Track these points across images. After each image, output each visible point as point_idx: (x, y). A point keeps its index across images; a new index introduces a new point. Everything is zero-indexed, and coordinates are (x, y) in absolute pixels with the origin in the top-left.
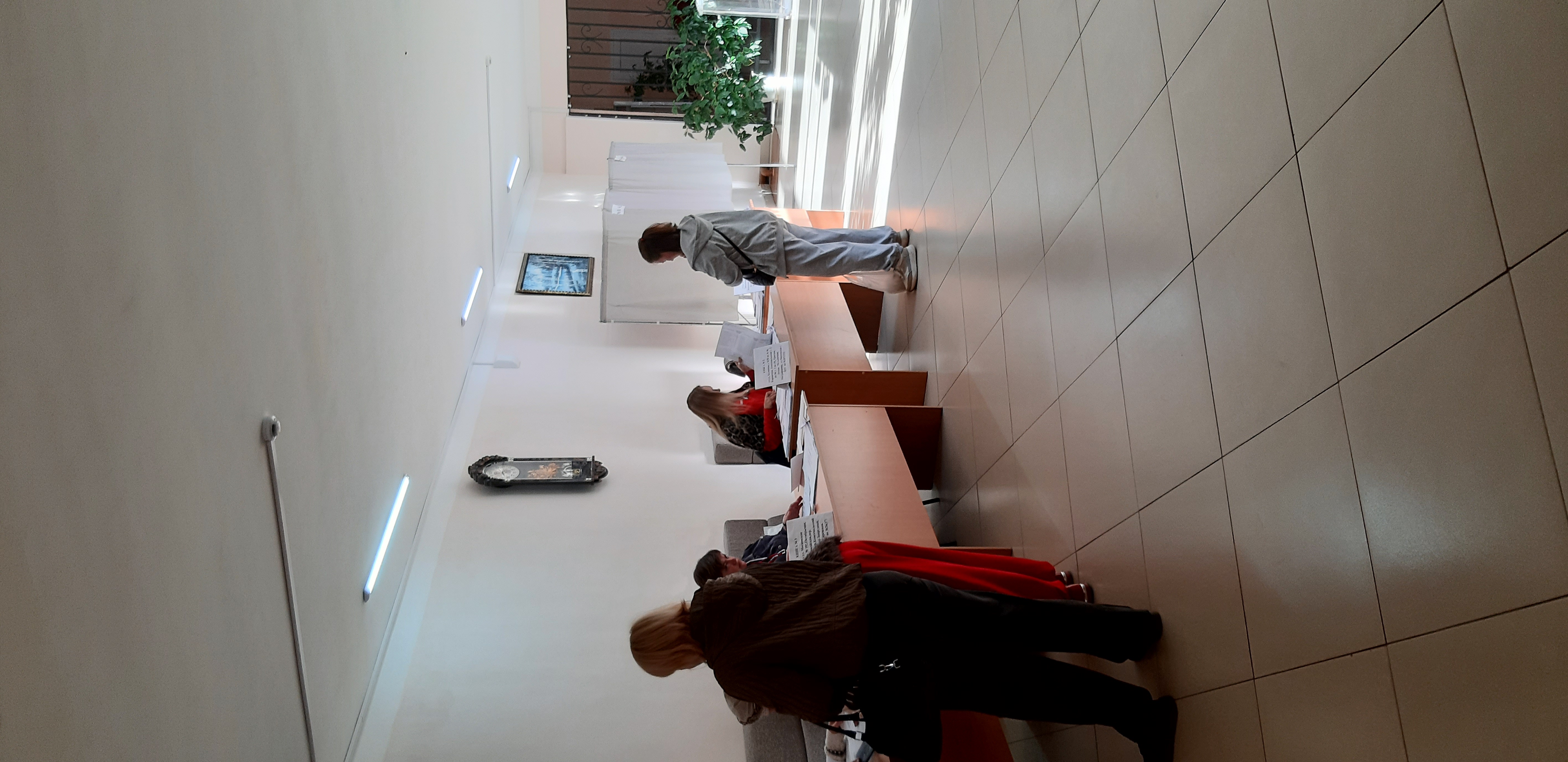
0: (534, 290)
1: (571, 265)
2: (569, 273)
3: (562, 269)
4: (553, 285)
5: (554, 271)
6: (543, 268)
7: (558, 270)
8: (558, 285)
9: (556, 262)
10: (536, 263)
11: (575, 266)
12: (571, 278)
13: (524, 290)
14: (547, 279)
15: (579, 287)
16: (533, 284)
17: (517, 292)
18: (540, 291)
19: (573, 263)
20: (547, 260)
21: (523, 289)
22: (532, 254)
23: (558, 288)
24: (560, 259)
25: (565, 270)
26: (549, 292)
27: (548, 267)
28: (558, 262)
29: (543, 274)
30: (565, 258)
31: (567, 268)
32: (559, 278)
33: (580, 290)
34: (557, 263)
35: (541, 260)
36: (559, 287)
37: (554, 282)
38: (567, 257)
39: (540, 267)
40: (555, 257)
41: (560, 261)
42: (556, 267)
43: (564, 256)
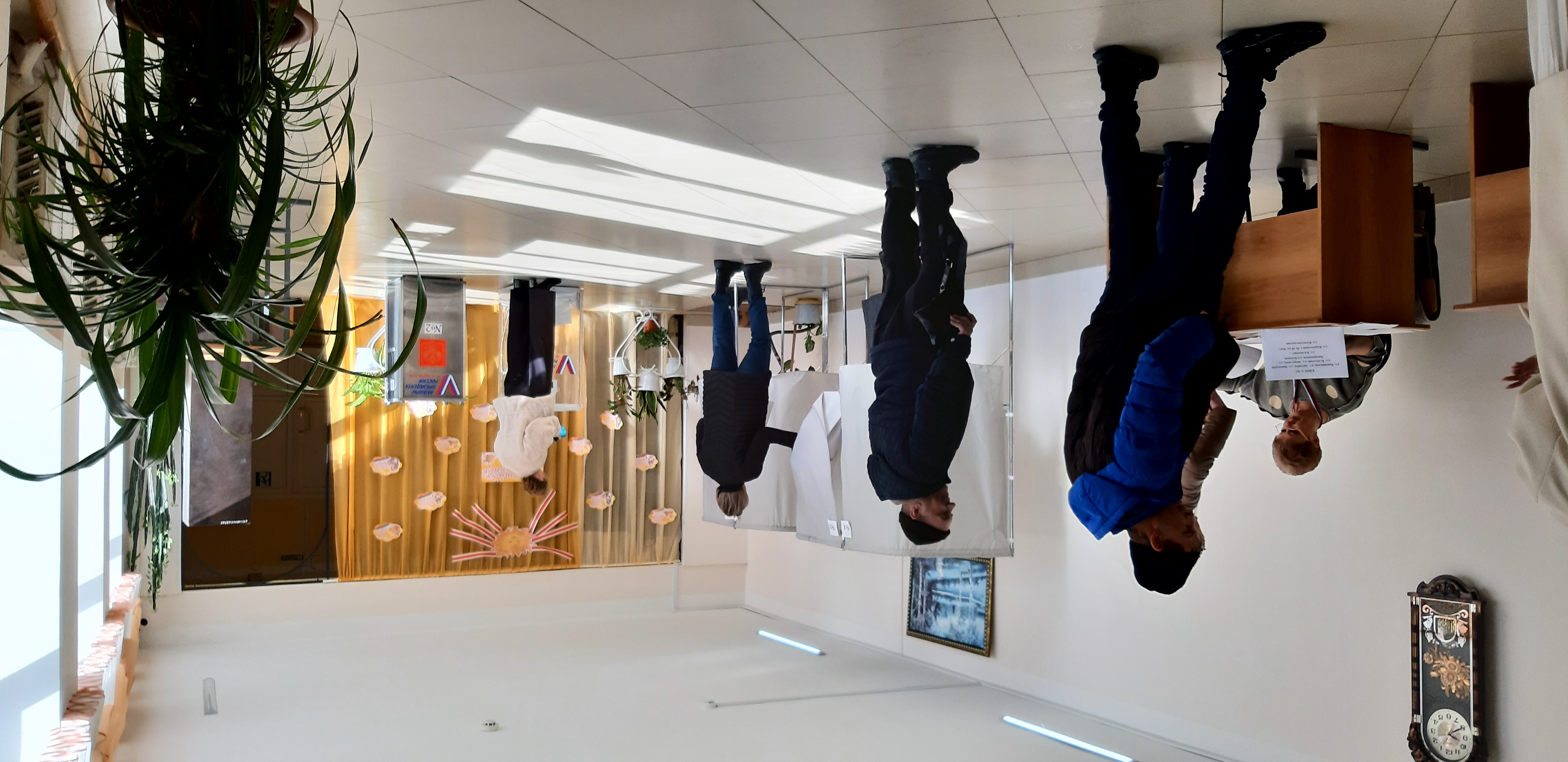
0: (985, 633)
1: (927, 577)
2: (944, 581)
3: (936, 589)
4: (971, 605)
5: (942, 601)
6: (936, 614)
7: (938, 595)
8: (971, 598)
9: (922, 597)
10: (926, 622)
11: (930, 572)
12: (955, 581)
13: (985, 646)
14: (958, 612)
15: (975, 571)
16: (971, 632)
17: (989, 656)
18: (986, 624)
19: (924, 574)
20: (919, 608)
21: (982, 647)
22: (909, 626)
23: (979, 599)
24: (917, 591)
25: (939, 586)
26: (989, 612)
27: (933, 608)
28: (922, 592)
29: (949, 616)
30: (914, 584)
31: (932, 584)
32: (957, 596)
33: (981, 571)
34: (925, 596)
35: (919, 616)
36: (975, 597)
37: (966, 604)
38: (911, 580)
39: (933, 618)
40: (913, 597)
41: (920, 591)
42: (933, 597)
43: (911, 584)
